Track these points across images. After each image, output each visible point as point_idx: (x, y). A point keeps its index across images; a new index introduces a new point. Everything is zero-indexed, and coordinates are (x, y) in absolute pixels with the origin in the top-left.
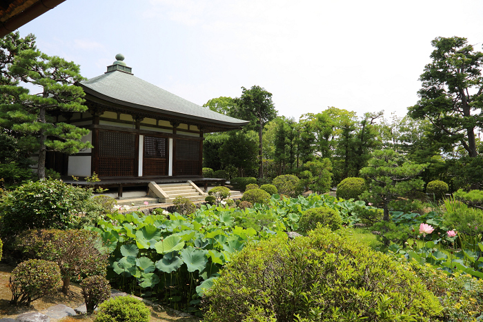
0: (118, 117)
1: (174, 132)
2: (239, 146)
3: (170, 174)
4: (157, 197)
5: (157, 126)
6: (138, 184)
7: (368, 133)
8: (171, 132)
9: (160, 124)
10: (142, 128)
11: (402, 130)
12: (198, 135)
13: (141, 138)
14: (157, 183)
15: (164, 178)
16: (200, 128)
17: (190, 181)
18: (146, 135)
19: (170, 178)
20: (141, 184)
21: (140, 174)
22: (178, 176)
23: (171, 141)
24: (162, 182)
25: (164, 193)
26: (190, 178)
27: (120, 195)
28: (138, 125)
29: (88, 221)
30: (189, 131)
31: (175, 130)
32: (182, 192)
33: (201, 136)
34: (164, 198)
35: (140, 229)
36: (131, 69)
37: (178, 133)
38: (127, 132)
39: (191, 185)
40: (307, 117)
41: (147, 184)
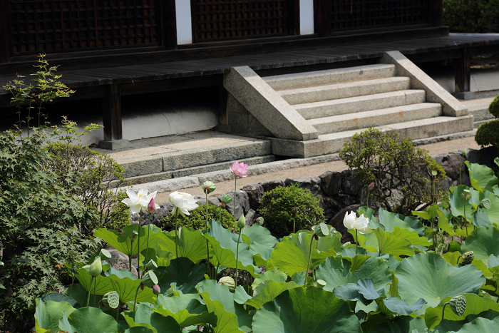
3: (307, 25)
6: (181, 80)
14: (263, 73)
15: (282, 46)
17: (395, 55)
19: (307, 42)
20: (195, 77)
21: (184, 33)
24: (279, 64)
25: (292, 115)
26: (395, 40)
27: (113, 131)
29: (38, 275)
32: (363, 107)
34: (296, 137)
35: (270, 306)
39: (399, 72)
41: (219, 77)
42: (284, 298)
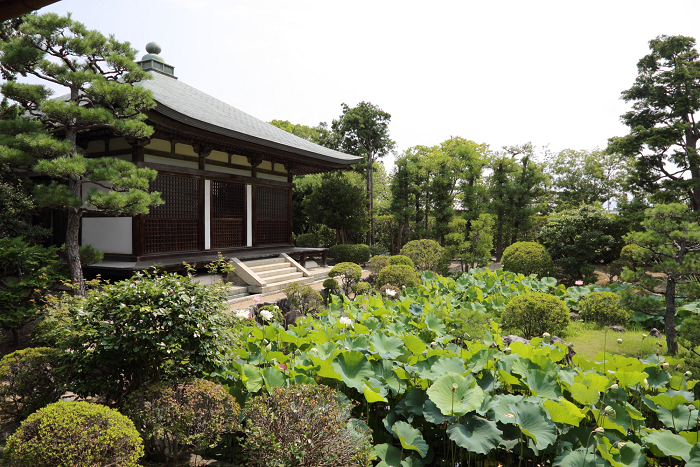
0: (173, 148)
1: (254, 175)
2: (340, 197)
3: (249, 243)
4: (245, 285)
5: (229, 165)
7: (532, 175)
8: (248, 174)
9: (233, 162)
10: (208, 167)
11: (559, 171)
12: (285, 179)
13: (207, 183)
14: (242, 260)
15: (242, 250)
16: (287, 168)
17: (284, 254)
18: (215, 179)
19: (249, 249)
21: (207, 245)
22: (261, 246)
23: (249, 188)
24: (246, 257)
26: (282, 249)
28: (201, 163)
30: (273, 172)
31: (254, 170)
32: (279, 273)
33: (290, 180)
34: (259, 286)
36: (173, 68)
37: (260, 175)
38: (185, 175)
39: (286, 261)
40: (417, 151)
42: (340, 356)
